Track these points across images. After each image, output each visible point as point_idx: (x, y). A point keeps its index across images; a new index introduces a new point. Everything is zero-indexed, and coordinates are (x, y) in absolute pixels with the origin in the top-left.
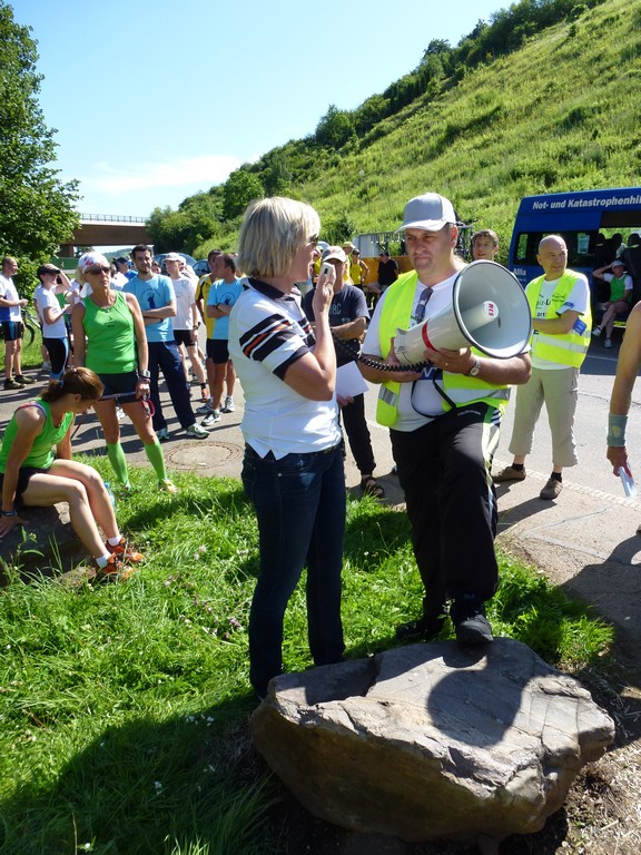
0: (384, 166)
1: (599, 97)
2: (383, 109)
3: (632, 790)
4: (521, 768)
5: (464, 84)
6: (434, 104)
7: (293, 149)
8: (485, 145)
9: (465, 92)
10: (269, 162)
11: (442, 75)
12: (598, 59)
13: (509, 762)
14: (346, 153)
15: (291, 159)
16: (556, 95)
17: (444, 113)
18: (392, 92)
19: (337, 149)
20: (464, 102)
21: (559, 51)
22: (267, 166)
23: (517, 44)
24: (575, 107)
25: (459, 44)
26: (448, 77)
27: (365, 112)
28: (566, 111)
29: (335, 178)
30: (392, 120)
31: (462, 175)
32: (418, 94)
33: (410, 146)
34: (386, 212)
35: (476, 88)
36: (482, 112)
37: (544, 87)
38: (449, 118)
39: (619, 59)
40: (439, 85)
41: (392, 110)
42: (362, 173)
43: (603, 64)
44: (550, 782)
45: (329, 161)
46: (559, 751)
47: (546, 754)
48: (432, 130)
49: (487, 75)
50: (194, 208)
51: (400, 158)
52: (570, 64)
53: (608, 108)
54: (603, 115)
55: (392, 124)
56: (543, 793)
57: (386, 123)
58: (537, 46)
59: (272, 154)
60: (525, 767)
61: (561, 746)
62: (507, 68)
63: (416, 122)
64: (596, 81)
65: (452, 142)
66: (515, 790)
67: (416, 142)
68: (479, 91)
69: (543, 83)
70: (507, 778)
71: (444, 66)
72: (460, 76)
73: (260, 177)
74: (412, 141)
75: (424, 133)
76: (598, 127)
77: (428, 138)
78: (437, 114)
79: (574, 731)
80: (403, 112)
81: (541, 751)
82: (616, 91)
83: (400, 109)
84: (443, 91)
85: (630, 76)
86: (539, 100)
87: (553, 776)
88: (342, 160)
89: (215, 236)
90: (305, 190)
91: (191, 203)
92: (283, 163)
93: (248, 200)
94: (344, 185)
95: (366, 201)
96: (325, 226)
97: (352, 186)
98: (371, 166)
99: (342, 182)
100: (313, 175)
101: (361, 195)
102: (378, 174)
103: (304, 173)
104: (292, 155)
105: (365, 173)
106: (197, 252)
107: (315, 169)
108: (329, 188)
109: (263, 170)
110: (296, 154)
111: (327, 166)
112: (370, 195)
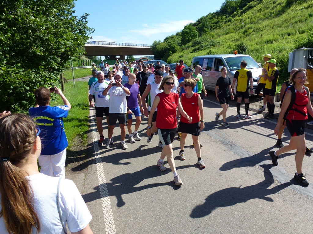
7: (210, 16)
10: (201, 22)
29: (230, 27)
33: (266, 11)
42: (243, 24)
50: (169, 41)
57: (252, 3)
67: (269, 9)
74: (267, 9)
88: (233, 19)
89: (177, 52)
90: (216, 32)
91: (169, 39)
92: (207, 22)
93: (192, 37)
94: (234, 29)
95: (247, 36)
96: (228, 47)
97: (239, 30)
98: (247, 20)
99: (233, 28)
100: (219, 26)
101: (244, 33)
102: (252, 23)
103: (216, 26)
104: (210, 19)
105: (245, 24)
106: (169, 59)
107: (220, 24)
108: (228, 31)
109: (198, 25)
110: (212, 18)
111: (226, 22)
112: (248, 33)
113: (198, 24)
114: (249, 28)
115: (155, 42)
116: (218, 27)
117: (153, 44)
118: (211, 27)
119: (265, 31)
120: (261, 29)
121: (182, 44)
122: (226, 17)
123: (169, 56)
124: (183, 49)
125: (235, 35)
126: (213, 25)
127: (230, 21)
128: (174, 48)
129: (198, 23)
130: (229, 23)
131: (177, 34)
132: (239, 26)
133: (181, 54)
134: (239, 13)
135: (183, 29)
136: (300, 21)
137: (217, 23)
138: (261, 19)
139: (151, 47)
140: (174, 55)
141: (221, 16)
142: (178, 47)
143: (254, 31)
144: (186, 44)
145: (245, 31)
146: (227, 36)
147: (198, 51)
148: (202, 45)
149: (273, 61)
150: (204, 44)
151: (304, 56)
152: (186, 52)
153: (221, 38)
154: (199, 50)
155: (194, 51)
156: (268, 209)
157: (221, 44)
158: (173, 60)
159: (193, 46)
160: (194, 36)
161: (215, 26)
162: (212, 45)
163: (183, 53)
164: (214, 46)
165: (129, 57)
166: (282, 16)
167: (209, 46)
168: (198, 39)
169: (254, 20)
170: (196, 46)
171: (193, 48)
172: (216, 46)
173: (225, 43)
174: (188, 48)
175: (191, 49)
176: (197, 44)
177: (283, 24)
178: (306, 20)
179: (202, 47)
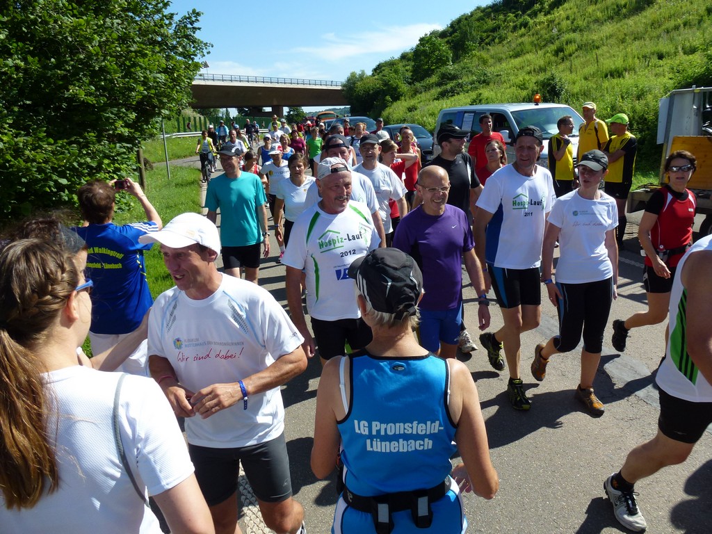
7: (480, 14)
10: (457, 27)
14: (535, 14)
15: (478, 24)
19: (524, 12)
22: (454, 31)
33: (609, 1)
42: (555, 31)
45: (518, 24)
59: (459, 21)
73: (447, 42)
88: (531, 22)
89: (403, 98)
90: (492, 52)
91: (383, 68)
92: (471, 27)
93: (436, 63)
94: (535, 45)
95: (563, 59)
96: (519, 87)
97: (545, 46)
98: (565, 24)
99: (532, 43)
100: (500, 38)
101: (556, 53)
102: (574, 31)
103: (492, 36)
104: (478, 20)
105: (559, 31)
106: (385, 113)
107: (503, 32)
108: (519, 49)
109: (451, 36)
110: (483, 19)
111: (515, 28)
112: (567, 53)
113: (451, 34)
114: (569, 42)
115: (353, 75)
116: (497, 40)
117: (349, 80)
118: (482, 40)
119: (605, 48)
120: (597, 44)
121: (415, 80)
122: (516, 16)
123: (385, 106)
124: (416, 92)
125: (536, 58)
126: (485, 35)
127: (525, 25)
128: (396, 89)
129: (451, 30)
130: (523, 29)
131: (404, 57)
132: (547, 36)
133: (412, 102)
134: (546, 6)
135: (418, 46)
136: (685, 24)
137: (494, 30)
138: (597, 21)
139: (344, 86)
140: (395, 104)
141: (505, 15)
142: (404, 87)
143: (580, 48)
144: (422, 79)
145: (560, 50)
146: (516, 62)
147: (452, 96)
148: (460, 81)
149: (622, 119)
150: (465, 80)
151: (695, 107)
152: (423, 98)
153: (504, 65)
154: (452, 92)
155: (443, 95)
156: (607, 456)
157: (503, 80)
158: (395, 116)
159: (439, 84)
160: (442, 61)
161: (490, 38)
162: (484, 82)
163: (417, 101)
164: (488, 84)
165: (294, 111)
166: (644, 13)
167: (477, 84)
168: (451, 68)
169: (580, 23)
170: (446, 84)
171: (439, 90)
172: (491, 84)
173: (512, 78)
174: (428, 88)
175: (436, 91)
176: (449, 79)
177: (646, 31)
178: (700, 22)
179: (460, 86)
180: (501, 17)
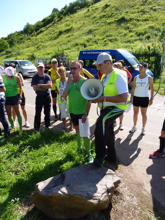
0: (43, 40)
1: (95, 27)
2: (42, 25)
3: (124, 193)
4: (103, 194)
5: (63, 20)
6: (55, 25)
7: (17, 34)
8: (69, 36)
9: (63, 23)
10: (10, 37)
11: (57, 17)
12: (94, 18)
13: (100, 193)
14: (32, 36)
15: (16, 37)
16: (85, 25)
17: (58, 27)
18: (44, 21)
19: (30, 35)
20: (63, 25)
21: (85, 15)
22: (9, 38)
23: (75, 12)
24: (90, 29)
25: (61, 10)
26: (58, 18)
27: (37, 25)
28: (88, 29)
29: (30, 43)
30: (44, 28)
31: (64, 44)
32: (51, 22)
34: (44, 53)
35: (66, 22)
36: (68, 28)
37: (82, 23)
38: (59, 29)
39: (99, 18)
40: (56, 20)
41: (44, 25)
42: (37, 42)
43: (96, 19)
44: (109, 196)
45: (28, 38)
46: (110, 188)
47: (108, 189)
48: (55, 32)
49: (68, 19)
51: (47, 39)
52: (88, 18)
53: (97, 30)
54: (96, 31)
55: (44, 29)
56: (108, 198)
57: (43, 29)
58: (80, 13)
59: (11, 35)
60: (104, 194)
61: (111, 186)
62: (73, 17)
63: (51, 29)
64: (94, 23)
65: (61, 35)
66: (102, 200)
68: (67, 23)
69: (82, 22)
70: (100, 197)
71: (57, 15)
72: (62, 18)
73: (7, 41)
74: (50, 34)
75: (53, 32)
76: (95, 34)
77: (54, 34)
78: (56, 27)
79: (113, 182)
80: (47, 26)
81: (106, 189)
82: (99, 26)
83: (46, 25)
84: (58, 21)
85: (102, 22)
86: (81, 26)
87: (110, 194)
88: (31, 38)
90: (21, 46)
92: (14, 38)
94: (32, 45)
97: (35, 45)
100: (23, 42)
101: (37, 48)
102: (42, 42)
108: (28, 45)
110: (18, 36)
112: (40, 48)
114: (40, 45)
118: (18, 42)
119: (48, 47)
126: (19, 40)
130: (29, 40)
134: (35, 33)
137: (22, 39)
144: (0, 52)
146: (28, 49)
147: (10, 58)
152: (1, 58)
153: (24, 50)
157: (24, 54)
160: (6, 47)
166: (57, 40)
168: (9, 49)
172: (21, 55)
174: (2, 55)
175: (5, 56)
176: (9, 53)
177: (57, 44)
178: (66, 43)
179: (12, 55)
180: (23, 35)
